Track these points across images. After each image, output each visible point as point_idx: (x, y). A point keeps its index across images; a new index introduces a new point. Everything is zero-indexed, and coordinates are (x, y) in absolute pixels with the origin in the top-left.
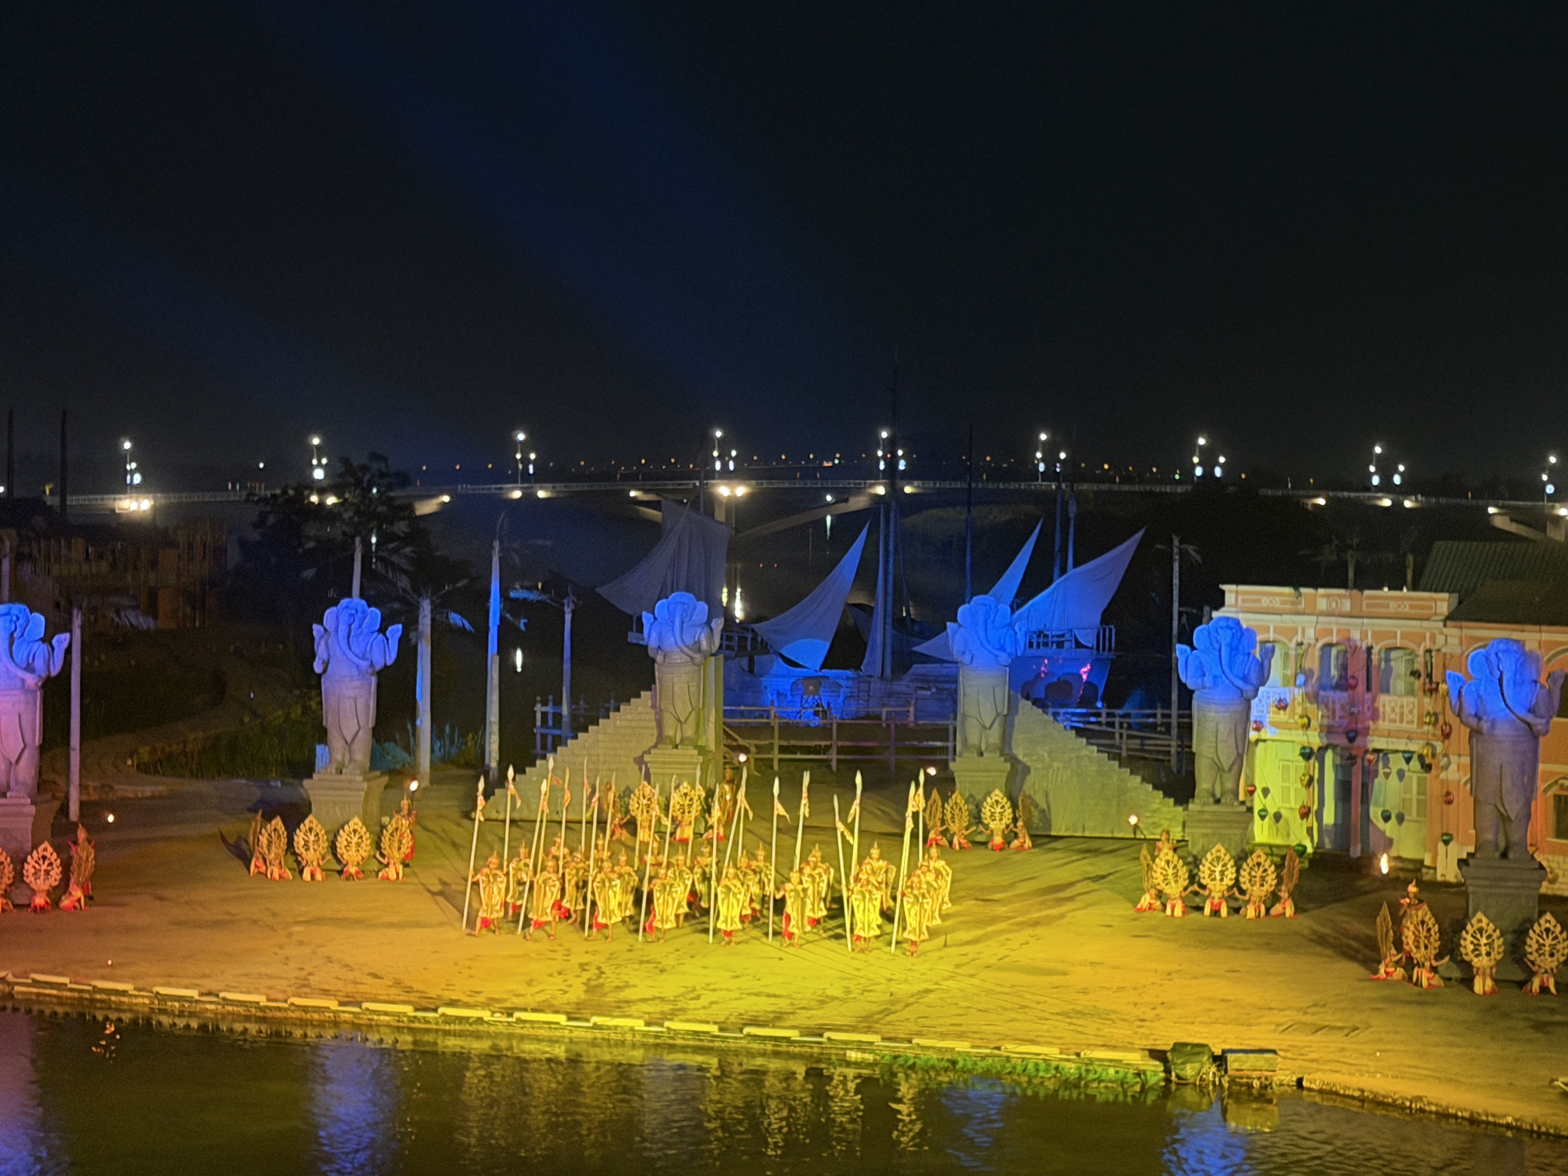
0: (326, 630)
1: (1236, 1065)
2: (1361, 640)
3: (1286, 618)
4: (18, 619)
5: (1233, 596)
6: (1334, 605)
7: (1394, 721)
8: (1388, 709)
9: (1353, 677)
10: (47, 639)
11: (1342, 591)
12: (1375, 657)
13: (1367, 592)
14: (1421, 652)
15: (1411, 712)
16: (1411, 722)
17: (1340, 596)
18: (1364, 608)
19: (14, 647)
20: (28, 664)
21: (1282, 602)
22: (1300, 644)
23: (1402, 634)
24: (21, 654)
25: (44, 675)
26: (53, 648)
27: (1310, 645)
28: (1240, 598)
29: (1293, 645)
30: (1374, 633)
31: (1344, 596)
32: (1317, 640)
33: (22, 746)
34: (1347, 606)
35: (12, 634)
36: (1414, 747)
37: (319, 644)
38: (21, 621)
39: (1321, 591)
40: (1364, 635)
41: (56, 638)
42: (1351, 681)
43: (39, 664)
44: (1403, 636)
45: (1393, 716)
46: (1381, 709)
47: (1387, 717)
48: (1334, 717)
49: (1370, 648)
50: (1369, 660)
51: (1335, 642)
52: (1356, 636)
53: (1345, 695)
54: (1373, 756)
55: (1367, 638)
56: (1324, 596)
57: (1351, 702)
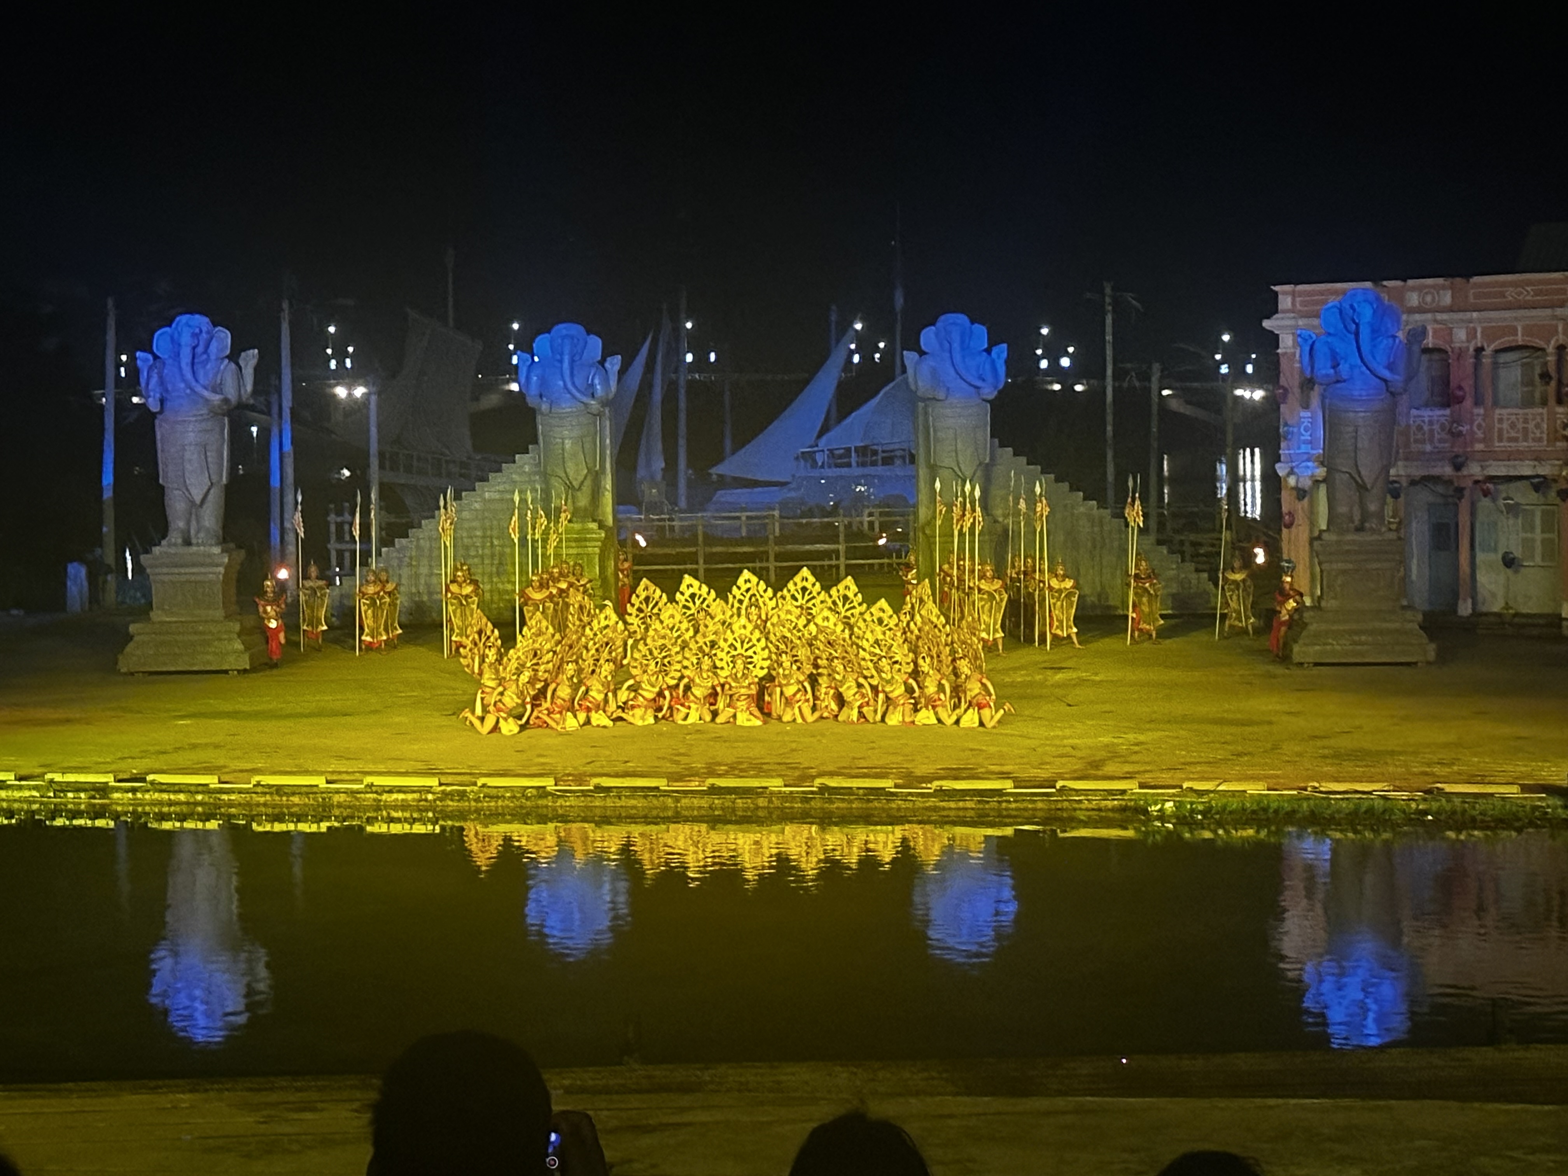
0: (156, 357)
2: (1468, 341)
5: (1289, 299)
6: (1429, 299)
7: (1516, 440)
8: (1505, 426)
9: (1459, 388)
11: (1440, 281)
12: (1486, 361)
13: (1476, 279)
14: (1551, 349)
15: (1538, 426)
16: (1540, 440)
17: (1438, 288)
18: (1472, 300)
23: (1524, 328)
28: (1298, 299)
30: (1484, 330)
31: (1444, 288)
34: (1447, 299)
36: (1544, 470)
39: (1411, 282)
40: (1471, 334)
42: (1455, 394)
44: (1528, 331)
45: (1513, 434)
46: (1497, 425)
47: (1506, 435)
48: (1431, 441)
49: (1479, 350)
50: (1477, 365)
51: (1430, 346)
52: (1461, 335)
53: (1447, 412)
54: (1490, 486)
55: (1475, 337)
56: (1413, 289)
57: (1456, 420)
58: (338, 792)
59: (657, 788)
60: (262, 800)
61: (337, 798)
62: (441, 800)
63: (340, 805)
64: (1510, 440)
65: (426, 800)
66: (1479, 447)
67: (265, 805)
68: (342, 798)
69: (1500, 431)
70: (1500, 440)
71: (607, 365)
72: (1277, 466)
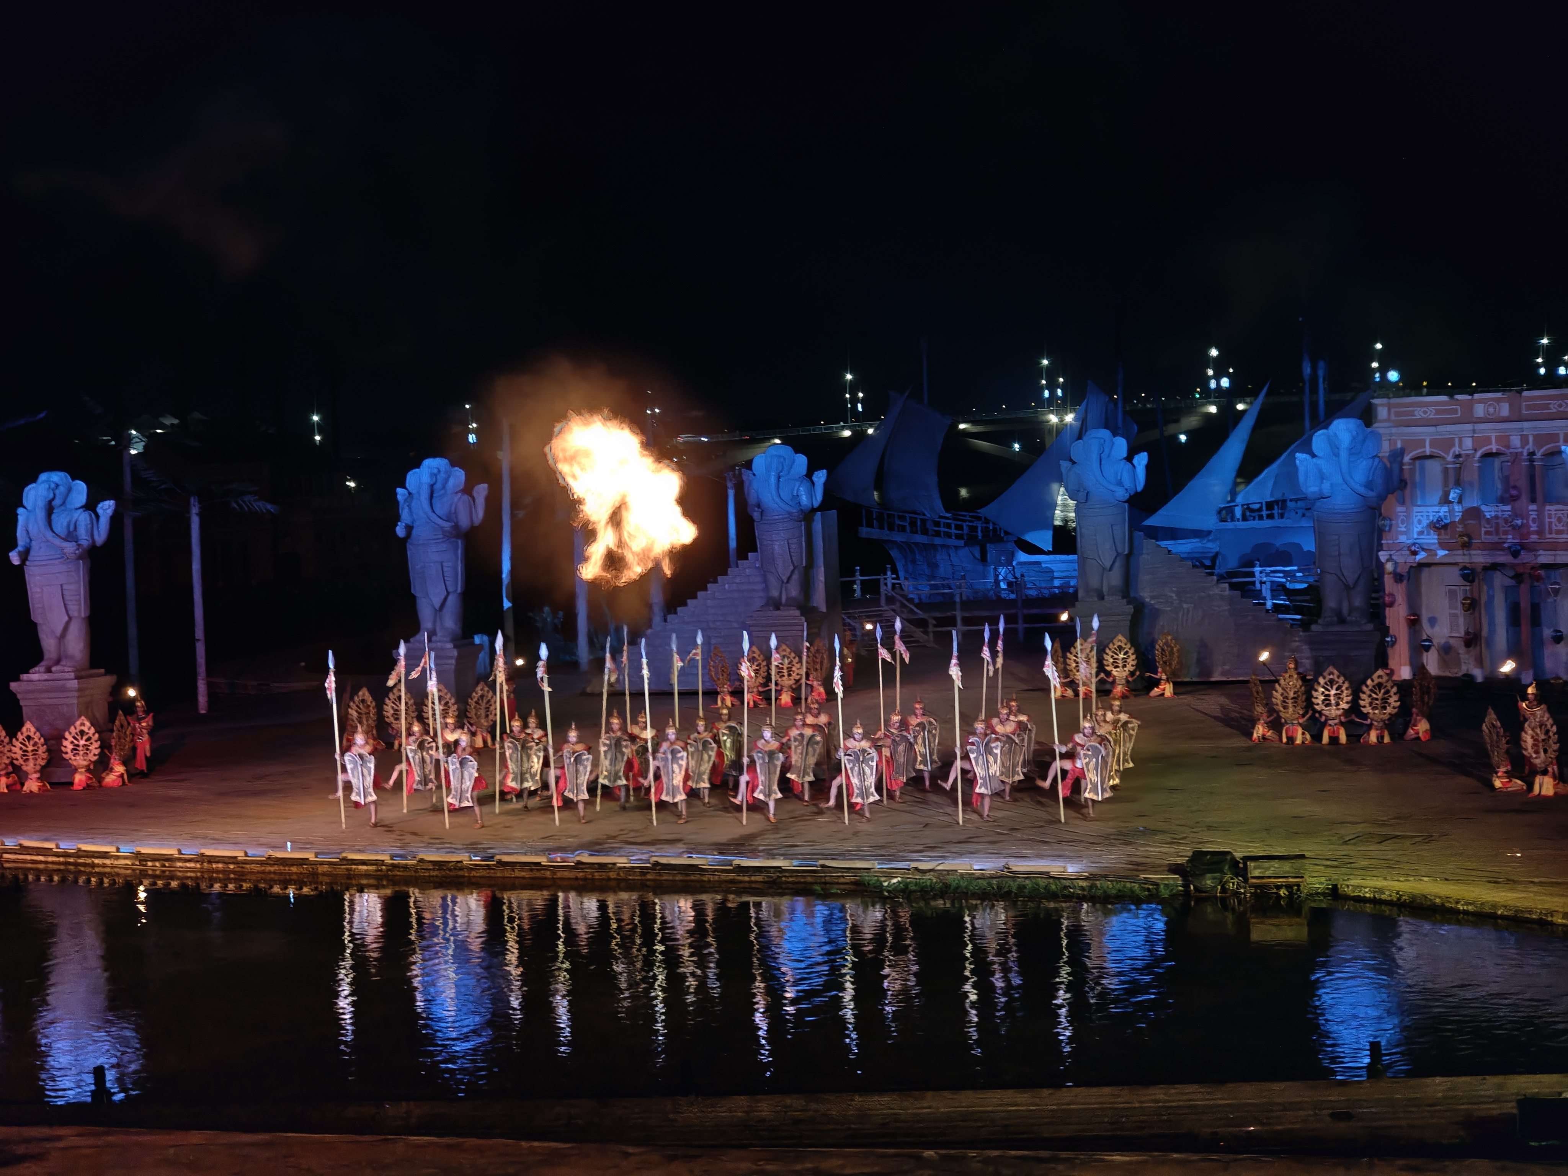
0: (410, 494)
1: (1256, 873)
2: (1522, 447)
3: (1441, 428)
4: (57, 486)
5: (1385, 410)
6: (1491, 410)
7: (1562, 532)
8: (1554, 520)
9: (1515, 487)
10: (90, 506)
11: (1498, 395)
12: (1537, 464)
13: (1526, 394)
17: (1498, 401)
18: (1524, 412)
19: (53, 516)
20: (69, 532)
21: (1438, 412)
22: (1458, 456)
23: (1565, 436)
24: (61, 522)
25: (85, 543)
26: (98, 516)
27: (1468, 455)
28: (1393, 410)
29: (1450, 458)
30: (1536, 437)
31: (1502, 400)
32: (1476, 450)
33: (66, 618)
34: (1505, 410)
35: (50, 502)
37: (403, 509)
38: (62, 489)
39: (1477, 396)
40: (1524, 440)
41: (100, 506)
42: (1514, 492)
43: (82, 533)
45: (1560, 527)
46: (1547, 520)
47: (1554, 528)
48: (1497, 533)
49: (1532, 454)
50: (1532, 467)
51: (1494, 451)
52: (1516, 441)
53: (1508, 508)
54: (1542, 572)
55: (1528, 443)
56: (1480, 401)
57: (1516, 515)
58: (322, 863)
59: (539, 864)
60: (272, 869)
61: (321, 869)
62: (390, 870)
63: (324, 874)
64: (1559, 532)
65: (381, 870)
66: (1534, 538)
67: (274, 873)
68: (326, 868)
69: (1550, 523)
70: (1550, 533)
71: (815, 478)
72: (1380, 553)
